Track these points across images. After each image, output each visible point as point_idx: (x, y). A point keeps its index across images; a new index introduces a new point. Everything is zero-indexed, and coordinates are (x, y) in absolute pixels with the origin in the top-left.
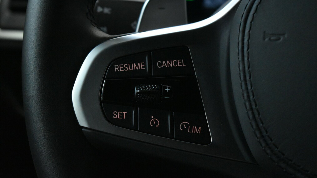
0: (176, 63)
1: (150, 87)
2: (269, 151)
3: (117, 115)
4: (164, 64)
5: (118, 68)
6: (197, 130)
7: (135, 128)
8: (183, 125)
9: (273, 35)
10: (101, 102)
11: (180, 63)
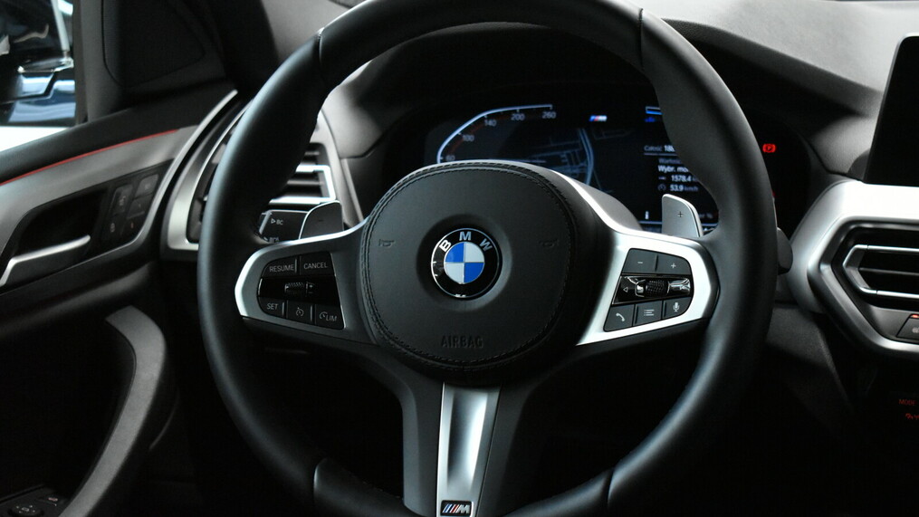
0: (319, 265)
1: (298, 284)
2: (386, 337)
3: (271, 307)
4: (310, 266)
5: (272, 269)
6: (334, 319)
7: (284, 317)
8: (322, 315)
9: (386, 241)
10: (258, 296)
11: (322, 265)
